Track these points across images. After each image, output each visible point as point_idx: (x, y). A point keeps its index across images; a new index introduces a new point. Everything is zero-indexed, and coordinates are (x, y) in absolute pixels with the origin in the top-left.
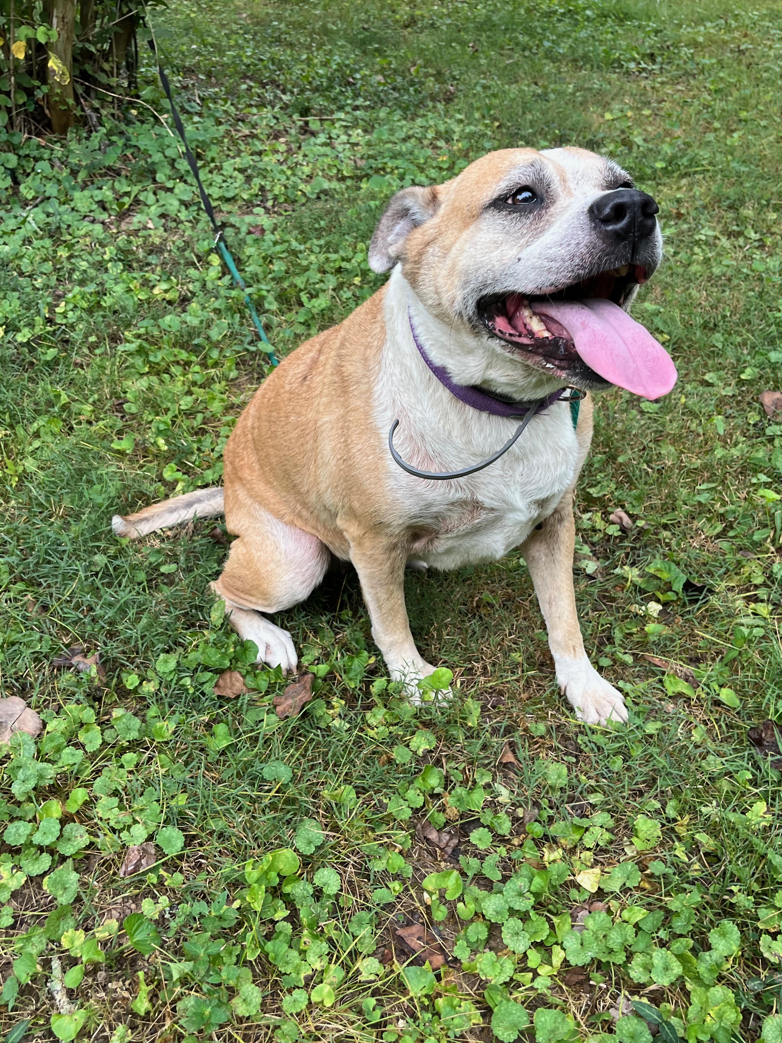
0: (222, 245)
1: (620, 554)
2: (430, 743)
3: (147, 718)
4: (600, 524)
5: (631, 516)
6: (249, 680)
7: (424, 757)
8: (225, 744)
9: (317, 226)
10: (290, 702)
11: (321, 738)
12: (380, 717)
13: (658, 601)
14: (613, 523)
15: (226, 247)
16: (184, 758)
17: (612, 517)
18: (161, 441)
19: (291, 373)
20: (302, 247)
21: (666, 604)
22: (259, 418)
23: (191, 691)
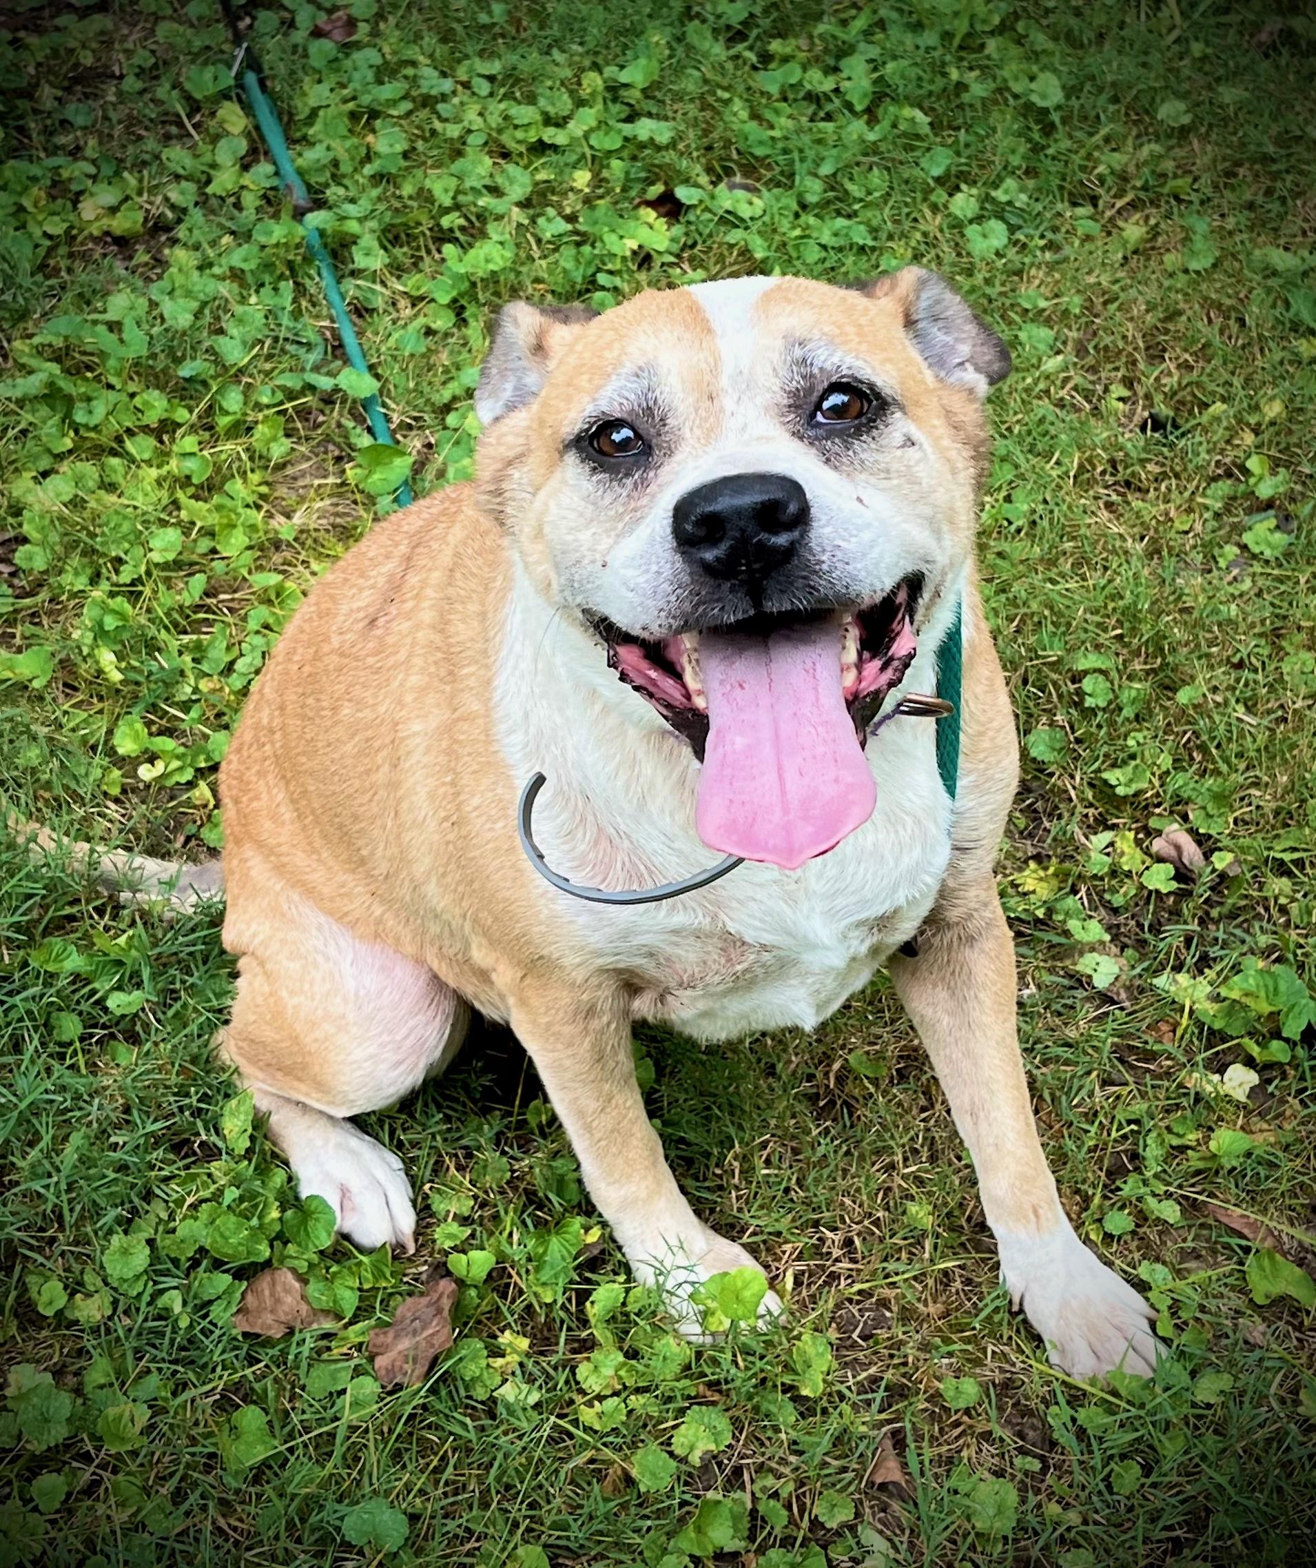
0: (251, 79)
1: (1173, 935)
2: (716, 1435)
3: (88, 1389)
4: (1131, 858)
5: (1201, 840)
6: (315, 1289)
7: (705, 1467)
8: (260, 1453)
9: (484, 18)
10: (405, 1344)
11: (472, 1435)
12: (608, 1371)
13: (1250, 1062)
14: (1160, 860)
15: (262, 83)
16: (172, 1484)
17: (1158, 845)
18: (107, 658)
19: (344, 608)
20: (447, 85)
21: (1266, 1070)
22: (282, 708)
23: (184, 1323)
